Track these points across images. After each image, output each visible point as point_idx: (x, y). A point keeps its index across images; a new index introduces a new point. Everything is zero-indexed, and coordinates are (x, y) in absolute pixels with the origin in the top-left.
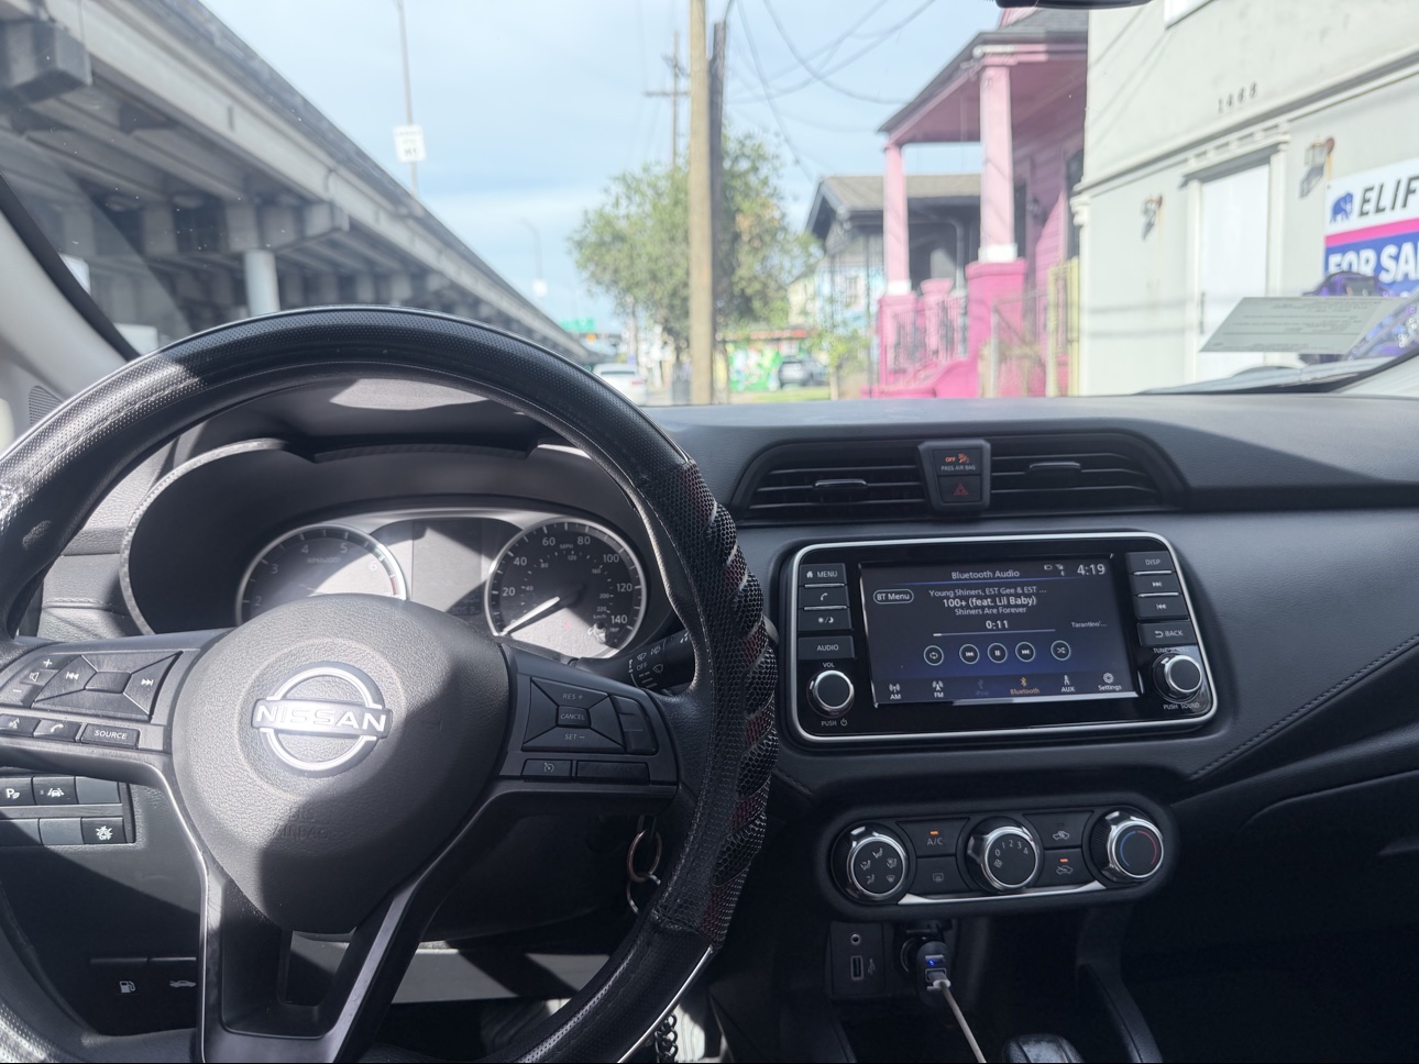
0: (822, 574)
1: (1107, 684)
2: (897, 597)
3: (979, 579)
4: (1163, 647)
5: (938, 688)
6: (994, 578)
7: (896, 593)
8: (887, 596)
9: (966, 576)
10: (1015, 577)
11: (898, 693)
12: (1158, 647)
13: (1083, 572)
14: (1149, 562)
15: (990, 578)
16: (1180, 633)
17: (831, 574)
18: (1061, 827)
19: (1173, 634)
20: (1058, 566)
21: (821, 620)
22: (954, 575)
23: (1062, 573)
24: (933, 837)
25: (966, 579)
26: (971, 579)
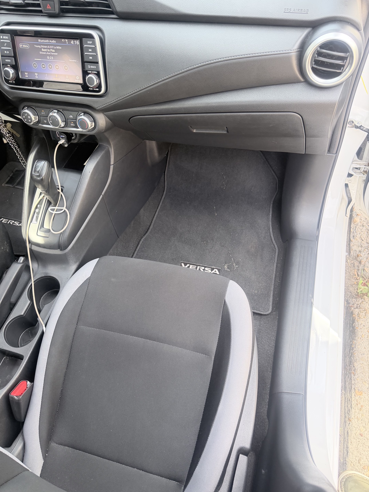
0: (4, 37)
1: (77, 79)
2: (25, 46)
3: (45, 42)
4: (90, 71)
5: (36, 75)
6: (49, 43)
7: (25, 45)
8: (23, 46)
9: (42, 41)
10: (54, 43)
11: (27, 75)
12: (89, 71)
13: (73, 43)
14: (88, 42)
15: (48, 43)
16: (95, 67)
17: (7, 38)
18: (71, 114)
19: (93, 67)
20: (66, 40)
21: (5, 52)
22: (39, 40)
23: (67, 43)
24: (43, 112)
25: (42, 42)
26: (43, 42)
